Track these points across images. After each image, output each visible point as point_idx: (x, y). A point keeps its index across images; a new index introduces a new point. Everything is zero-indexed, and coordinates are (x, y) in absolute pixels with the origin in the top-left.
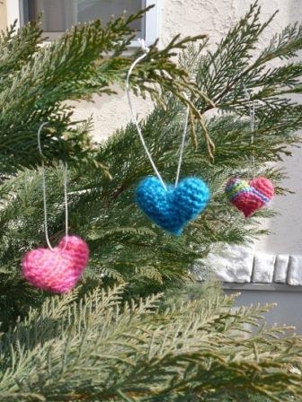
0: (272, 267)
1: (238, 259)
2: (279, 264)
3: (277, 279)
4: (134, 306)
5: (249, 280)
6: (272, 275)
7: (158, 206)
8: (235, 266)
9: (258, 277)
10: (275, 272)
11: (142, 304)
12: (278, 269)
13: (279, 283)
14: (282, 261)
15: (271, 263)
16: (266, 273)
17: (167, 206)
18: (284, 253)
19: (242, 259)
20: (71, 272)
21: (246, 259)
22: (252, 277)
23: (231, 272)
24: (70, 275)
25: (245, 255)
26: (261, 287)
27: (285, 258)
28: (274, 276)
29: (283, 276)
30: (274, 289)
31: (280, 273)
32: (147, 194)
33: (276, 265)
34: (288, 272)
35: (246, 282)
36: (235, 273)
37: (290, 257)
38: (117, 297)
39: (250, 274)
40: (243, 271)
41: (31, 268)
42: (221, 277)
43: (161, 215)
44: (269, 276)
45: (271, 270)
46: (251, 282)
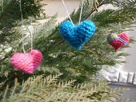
0: (127, 77)
1: (113, 73)
2: (129, 76)
3: (128, 82)
4: (63, 84)
5: (117, 81)
6: (126, 80)
7: (69, 33)
8: (112, 75)
9: (121, 80)
10: (127, 79)
11: (66, 83)
12: (129, 78)
13: (129, 83)
14: (131, 75)
15: (126, 75)
16: (124, 79)
17: (73, 33)
18: (132, 72)
19: (115, 73)
20: (32, 64)
21: (116, 73)
22: (118, 80)
23: (110, 77)
24: (31, 66)
25: (116, 71)
26: (122, 84)
27: (132, 74)
28: (127, 80)
29: (131, 81)
30: (127, 85)
31: (130, 79)
32: (64, 27)
33: (128, 76)
34: (133, 79)
35: (116, 82)
36: (112, 78)
37: (134, 74)
38: (56, 80)
39: (118, 79)
40: (115, 77)
41: (14, 60)
42: (106, 79)
43: (70, 38)
44: (125, 80)
45: (126, 78)
46: (118, 82)
